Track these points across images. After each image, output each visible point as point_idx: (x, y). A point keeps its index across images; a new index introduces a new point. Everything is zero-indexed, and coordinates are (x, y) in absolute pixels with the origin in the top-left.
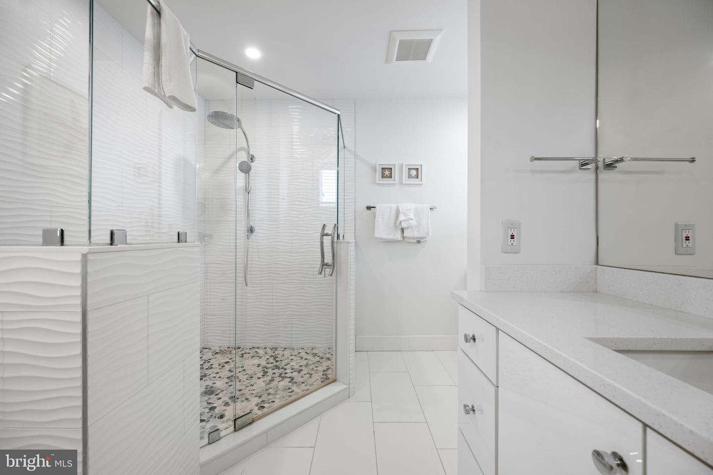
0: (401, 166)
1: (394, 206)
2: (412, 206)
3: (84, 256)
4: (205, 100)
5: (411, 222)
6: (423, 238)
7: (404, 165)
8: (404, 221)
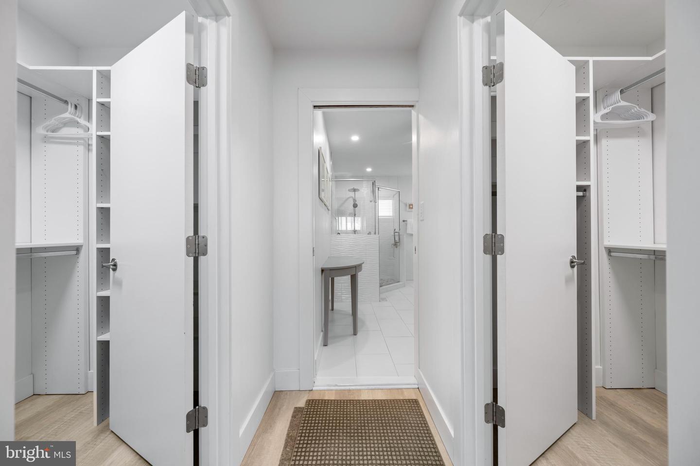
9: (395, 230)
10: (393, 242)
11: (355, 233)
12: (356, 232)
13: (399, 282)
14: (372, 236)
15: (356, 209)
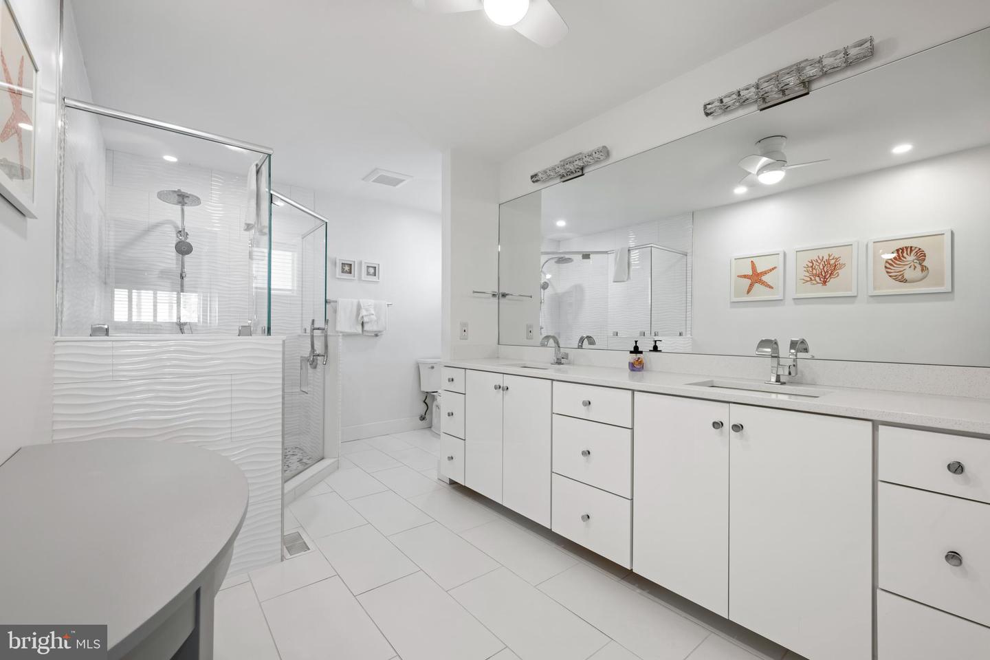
0: (360, 263)
1: (355, 301)
2: (372, 302)
3: (284, 341)
4: (107, 149)
5: (372, 316)
6: (380, 332)
7: (363, 263)
8: (366, 316)
9: (313, 321)
10: (307, 352)
11: (182, 331)
12: (186, 327)
13: (323, 459)
14: (259, 339)
15: (187, 257)
